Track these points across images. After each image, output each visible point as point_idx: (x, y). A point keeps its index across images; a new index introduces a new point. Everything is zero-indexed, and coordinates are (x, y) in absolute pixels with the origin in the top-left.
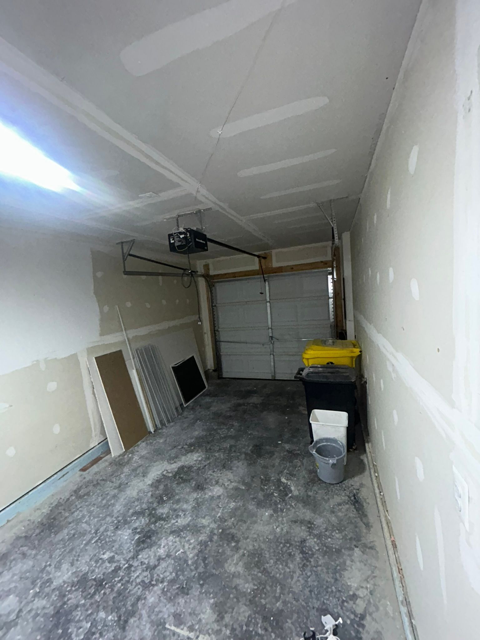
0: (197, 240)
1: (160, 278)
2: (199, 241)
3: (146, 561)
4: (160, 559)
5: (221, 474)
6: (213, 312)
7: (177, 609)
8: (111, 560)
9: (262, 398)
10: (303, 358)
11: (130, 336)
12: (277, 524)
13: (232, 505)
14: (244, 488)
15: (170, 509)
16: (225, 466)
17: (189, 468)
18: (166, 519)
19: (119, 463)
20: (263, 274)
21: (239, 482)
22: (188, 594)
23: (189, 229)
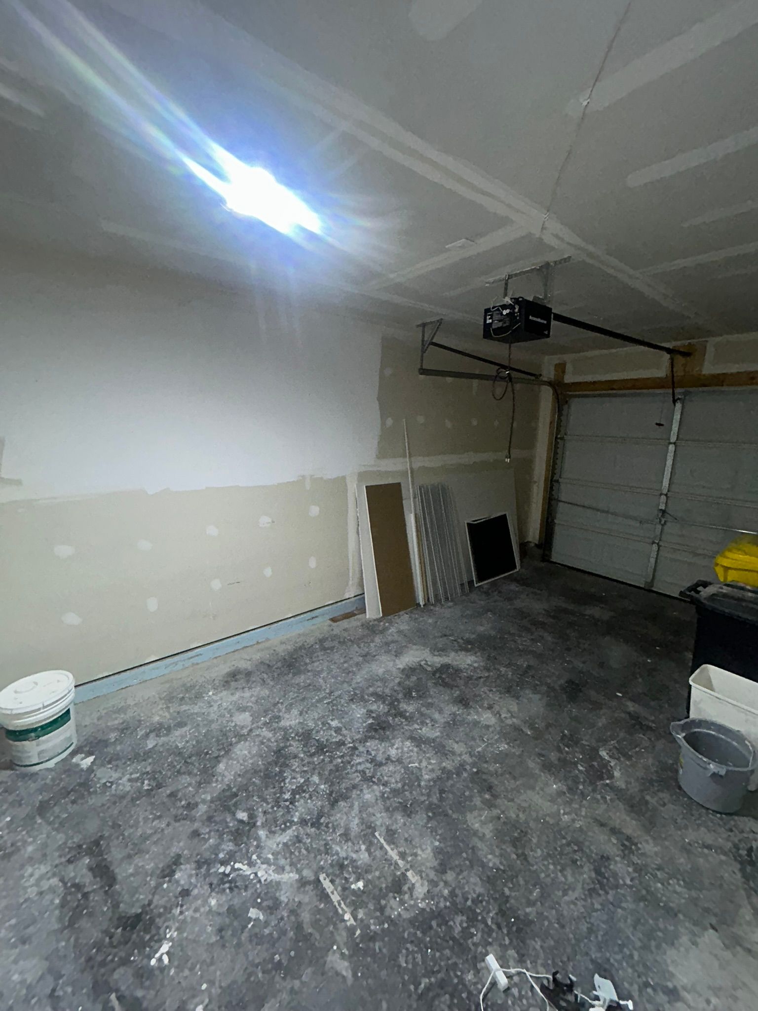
0: (531, 317)
1: (475, 382)
2: (535, 319)
3: (373, 753)
4: (388, 758)
5: (501, 698)
6: (556, 447)
7: (393, 824)
8: (338, 730)
9: (612, 614)
10: (717, 565)
11: (416, 466)
12: (567, 810)
13: (504, 747)
14: (529, 733)
15: (416, 711)
16: (509, 690)
17: (456, 671)
18: (410, 719)
19: (371, 629)
20: (673, 388)
21: (525, 722)
22: (409, 816)
23: (520, 299)
